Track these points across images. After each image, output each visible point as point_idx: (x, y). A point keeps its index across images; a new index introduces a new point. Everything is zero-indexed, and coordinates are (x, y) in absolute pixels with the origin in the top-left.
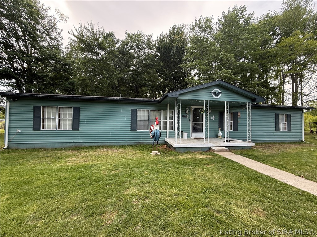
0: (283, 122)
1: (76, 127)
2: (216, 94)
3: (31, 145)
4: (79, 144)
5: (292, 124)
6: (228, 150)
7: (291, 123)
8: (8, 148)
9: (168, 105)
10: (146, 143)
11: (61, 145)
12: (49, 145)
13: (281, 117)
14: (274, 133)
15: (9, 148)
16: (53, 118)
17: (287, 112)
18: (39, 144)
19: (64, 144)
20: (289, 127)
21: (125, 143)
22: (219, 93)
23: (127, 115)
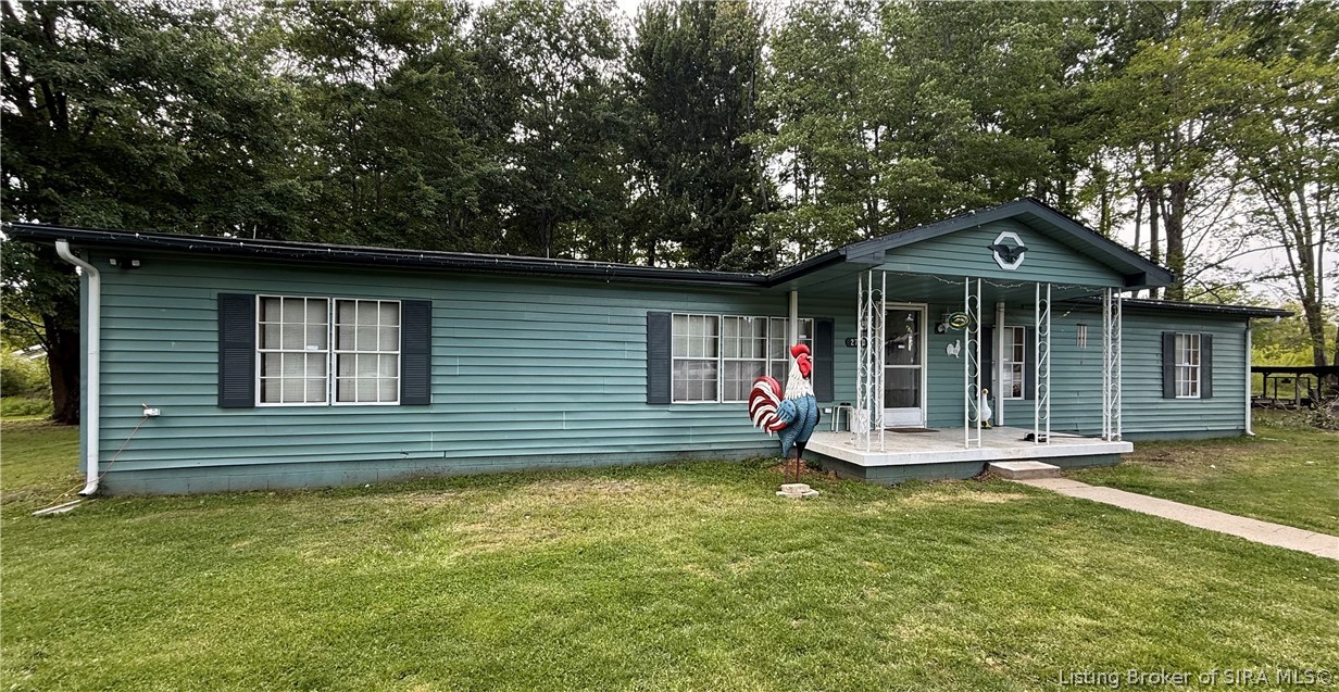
0: (1187, 364)
1: (416, 389)
2: (1009, 254)
3: (212, 477)
4: (431, 465)
5: (1214, 371)
6: (1057, 470)
7: (1211, 368)
8: (102, 492)
9: (795, 295)
10: (707, 456)
11: (351, 470)
12: (294, 472)
13: (1181, 346)
14: (1159, 407)
15: (108, 493)
16: (314, 349)
17: (1199, 327)
18: (250, 472)
19: (366, 466)
20: (1205, 383)
21: (626, 457)
22: (1021, 249)
23: (631, 338)
